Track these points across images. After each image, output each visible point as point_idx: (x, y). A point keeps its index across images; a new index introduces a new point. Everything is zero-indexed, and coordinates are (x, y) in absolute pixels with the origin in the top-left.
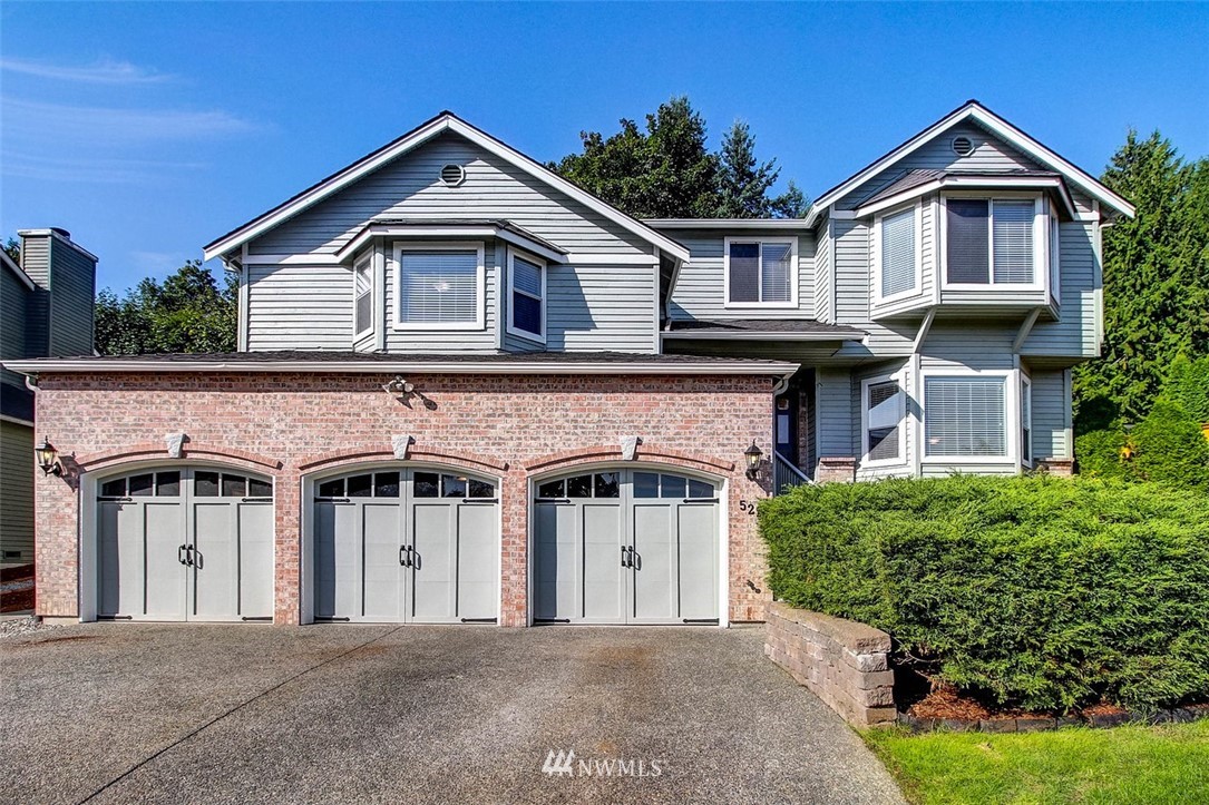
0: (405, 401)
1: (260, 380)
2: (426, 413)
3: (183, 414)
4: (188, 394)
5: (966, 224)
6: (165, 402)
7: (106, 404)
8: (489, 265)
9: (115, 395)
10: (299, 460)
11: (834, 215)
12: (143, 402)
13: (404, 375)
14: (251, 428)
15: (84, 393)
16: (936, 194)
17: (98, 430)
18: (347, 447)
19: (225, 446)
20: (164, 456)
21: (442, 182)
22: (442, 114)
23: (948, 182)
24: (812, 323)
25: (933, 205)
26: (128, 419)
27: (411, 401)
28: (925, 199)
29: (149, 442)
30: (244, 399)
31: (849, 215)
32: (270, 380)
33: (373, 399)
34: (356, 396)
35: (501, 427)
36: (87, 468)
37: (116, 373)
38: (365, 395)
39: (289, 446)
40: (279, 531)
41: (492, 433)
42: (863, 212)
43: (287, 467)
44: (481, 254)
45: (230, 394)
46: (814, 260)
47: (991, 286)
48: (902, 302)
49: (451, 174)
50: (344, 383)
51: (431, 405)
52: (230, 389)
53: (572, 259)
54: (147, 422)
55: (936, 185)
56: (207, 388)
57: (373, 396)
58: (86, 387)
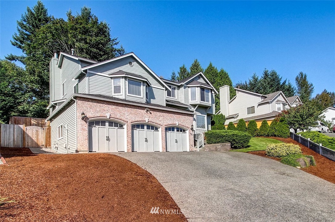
0: (147, 112)
1: (123, 105)
2: (150, 115)
3: (109, 110)
4: (110, 106)
5: (203, 92)
6: (105, 107)
7: (93, 106)
8: (143, 85)
9: (95, 104)
10: (130, 121)
11: (184, 85)
12: (101, 106)
13: (148, 108)
14: (122, 114)
15: (88, 102)
16: (199, 86)
17: (92, 111)
18: (138, 119)
19: (118, 117)
20: (106, 118)
21: (129, 65)
22: (131, 52)
23: (201, 85)
24: (179, 103)
25: (199, 88)
26: (98, 109)
27: (148, 112)
28: (198, 87)
29: (103, 115)
30: (120, 108)
31: (186, 85)
32: (125, 105)
33: (142, 111)
34: (140, 110)
35: (161, 118)
36: (89, 119)
37: (95, 99)
38: (141, 110)
39: (129, 118)
40: (127, 134)
41: (159, 119)
42: (188, 86)
43: (129, 122)
44: (142, 83)
45: (118, 107)
46: (179, 91)
47: (205, 102)
48: (194, 102)
49: (130, 63)
50: (137, 108)
51: (151, 113)
52: (118, 106)
53: (152, 86)
54: (102, 110)
55: (199, 85)
56: (114, 105)
57: (142, 110)
58: (89, 101)
